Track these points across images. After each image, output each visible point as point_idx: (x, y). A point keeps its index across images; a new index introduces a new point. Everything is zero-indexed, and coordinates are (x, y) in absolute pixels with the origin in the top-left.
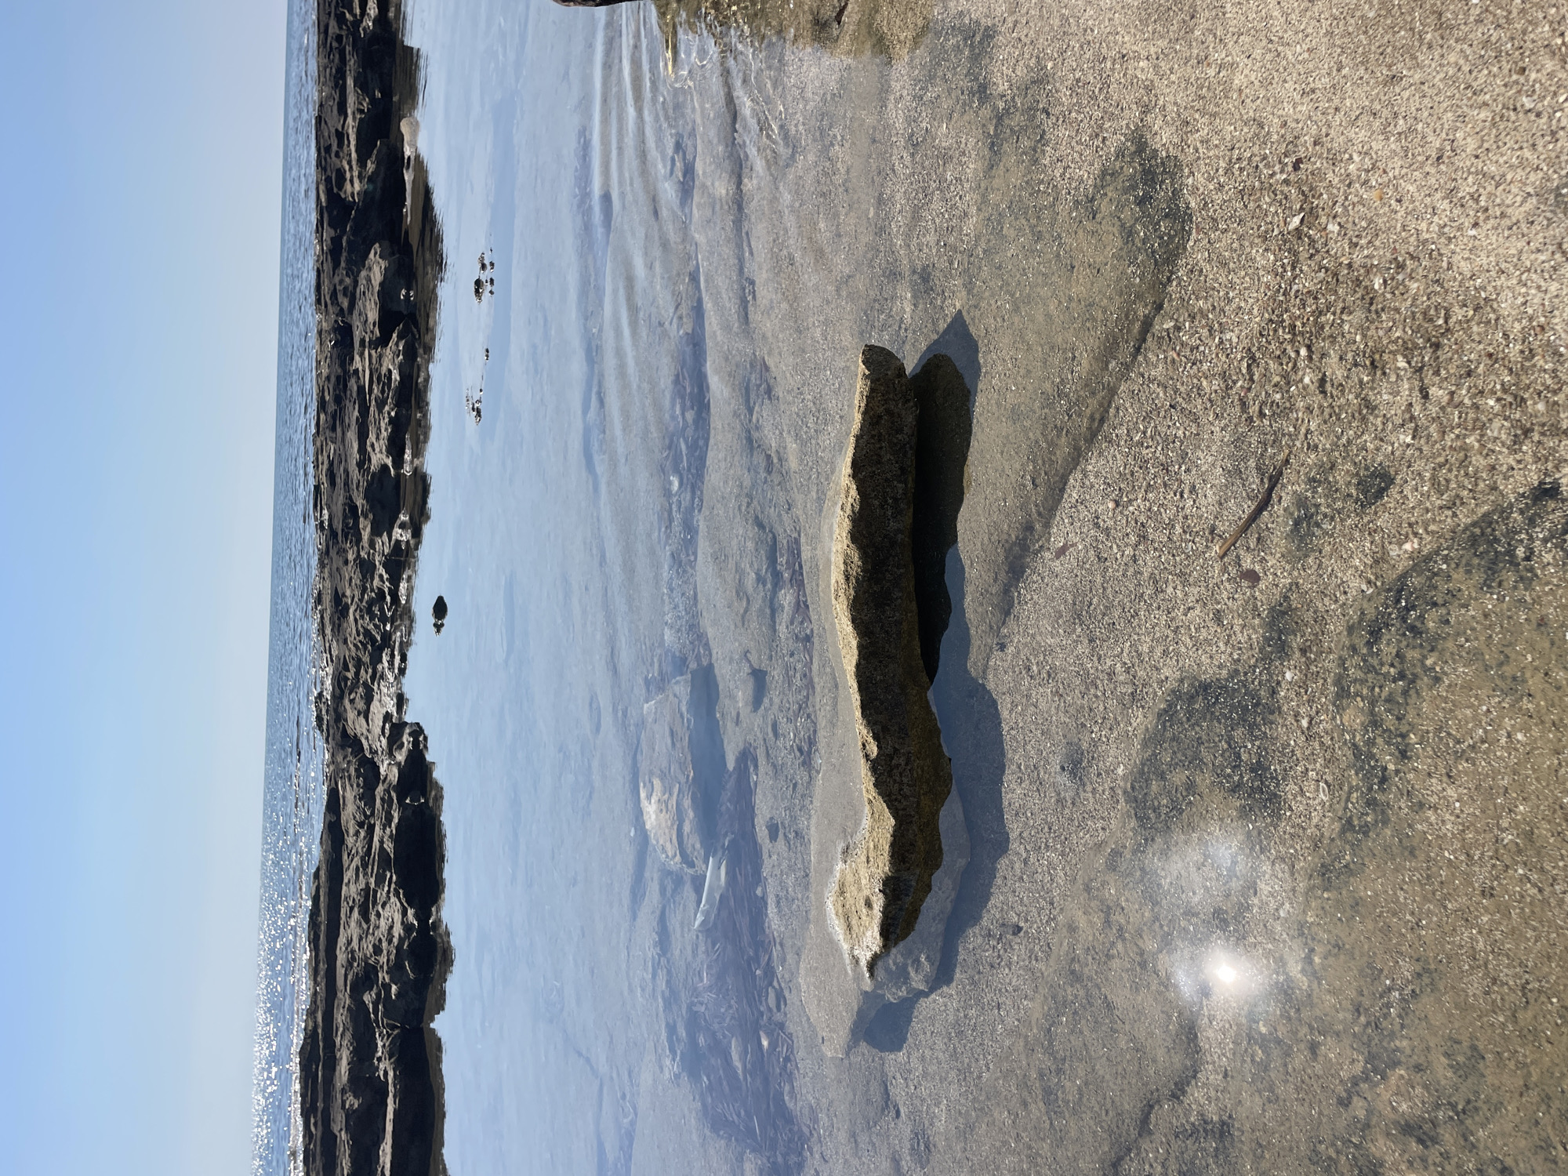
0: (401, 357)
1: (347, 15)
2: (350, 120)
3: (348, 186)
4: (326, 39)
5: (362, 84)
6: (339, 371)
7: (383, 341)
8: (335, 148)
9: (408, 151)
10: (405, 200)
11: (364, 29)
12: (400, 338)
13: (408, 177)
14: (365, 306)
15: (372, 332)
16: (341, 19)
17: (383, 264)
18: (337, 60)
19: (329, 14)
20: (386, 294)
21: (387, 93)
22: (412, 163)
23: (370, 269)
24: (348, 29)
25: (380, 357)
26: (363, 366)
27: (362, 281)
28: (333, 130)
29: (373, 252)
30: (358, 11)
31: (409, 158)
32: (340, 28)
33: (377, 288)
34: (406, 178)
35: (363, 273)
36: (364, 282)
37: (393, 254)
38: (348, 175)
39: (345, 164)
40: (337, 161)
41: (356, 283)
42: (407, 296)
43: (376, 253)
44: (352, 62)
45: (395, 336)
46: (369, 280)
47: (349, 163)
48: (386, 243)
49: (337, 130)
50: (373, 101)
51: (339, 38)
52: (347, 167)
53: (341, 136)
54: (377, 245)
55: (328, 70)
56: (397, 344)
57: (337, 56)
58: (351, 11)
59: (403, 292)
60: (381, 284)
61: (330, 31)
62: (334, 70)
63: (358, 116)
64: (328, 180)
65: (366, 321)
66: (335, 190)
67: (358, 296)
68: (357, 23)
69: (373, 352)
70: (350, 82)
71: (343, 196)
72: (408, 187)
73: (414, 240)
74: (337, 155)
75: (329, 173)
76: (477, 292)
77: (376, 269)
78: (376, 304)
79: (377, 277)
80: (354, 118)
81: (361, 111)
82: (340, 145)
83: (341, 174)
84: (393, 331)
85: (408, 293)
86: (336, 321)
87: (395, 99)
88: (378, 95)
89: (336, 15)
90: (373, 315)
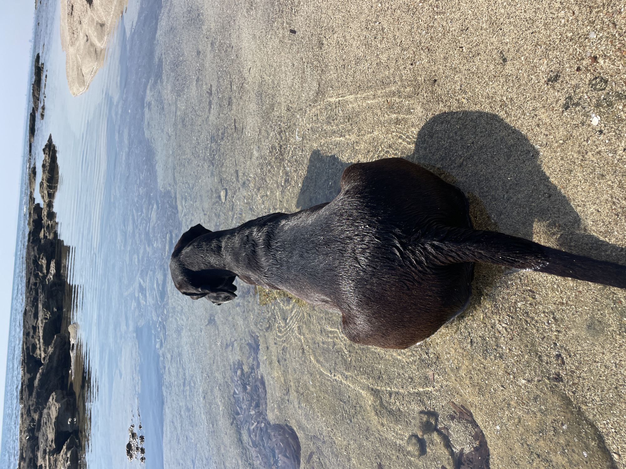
0: (69, 462)
1: (40, 274)
2: (39, 321)
3: (38, 351)
4: (29, 285)
5: (47, 307)
6: (31, 455)
7: (58, 450)
8: (31, 334)
9: (72, 341)
10: (71, 366)
11: (48, 280)
12: (68, 449)
13: (72, 354)
14: (46, 431)
15: (51, 446)
16: (36, 276)
17: (58, 405)
18: (34, 294)
19: (31, 273)
20: (60, 422)
21: (60, 309)
22: (75, 348)
23: (50, 408)
24: (40, 279)
25: (56, 461)
26: (45, 464)
27: (45, 416)
28: (31, 326)
29: (51, 398)
30: (45, 271)
31: (73, 344)
32: (36, 280)
33: (54, 420)
34: (72, 355)
35: (45, 411)
36: (46, 416)
37: (63, 398)
38: (38, 346)
39: (37, 341)
40: (33, 340)
41: (41, 416)
42: (72, 422)
43: (53, 399)
44: (42, 296)
45: (64, 447)
46: (49, 415)
47: (39, 340)
48: (59, 391)
49: (33, 326)
50: (52, 313)
51: (35, 284)
52: (38, 342)
53: (35, 328)
54: (54, 393)
55: (29, 299)
56: (66, 454)
57: (34, 292)
58: (41, 272)
59: (70, 420)
60: (57, 418)
61: (31, 281)
62: (32, 299)
63: (44, 321)
64: (28, 348)
65: (47, 439)
66: (31, 354)
67: (42, 424)
68: (45, 277)
69: (51, 457)
70: (40, 306)
71: (35, 356)
72: (73, 360)
73: (77, 389)
74: (33, 337)
75: (28, 345)
76: (128, 452)
77: (53, 408)
78: (53, 429)
79: (54, 413)
80: (42, 323)
81: (46, 319)
82: (35, 332)
83: (34, 347)
84: (63, 444)
85: (73, 420)
86: (30, 425)
87: (64, 310)
88: (55, 310)
89: (34, 274)
90: (51, 436)
